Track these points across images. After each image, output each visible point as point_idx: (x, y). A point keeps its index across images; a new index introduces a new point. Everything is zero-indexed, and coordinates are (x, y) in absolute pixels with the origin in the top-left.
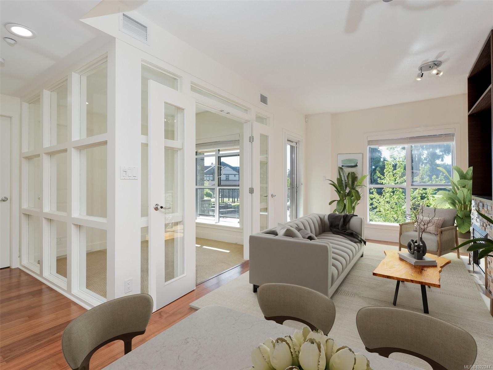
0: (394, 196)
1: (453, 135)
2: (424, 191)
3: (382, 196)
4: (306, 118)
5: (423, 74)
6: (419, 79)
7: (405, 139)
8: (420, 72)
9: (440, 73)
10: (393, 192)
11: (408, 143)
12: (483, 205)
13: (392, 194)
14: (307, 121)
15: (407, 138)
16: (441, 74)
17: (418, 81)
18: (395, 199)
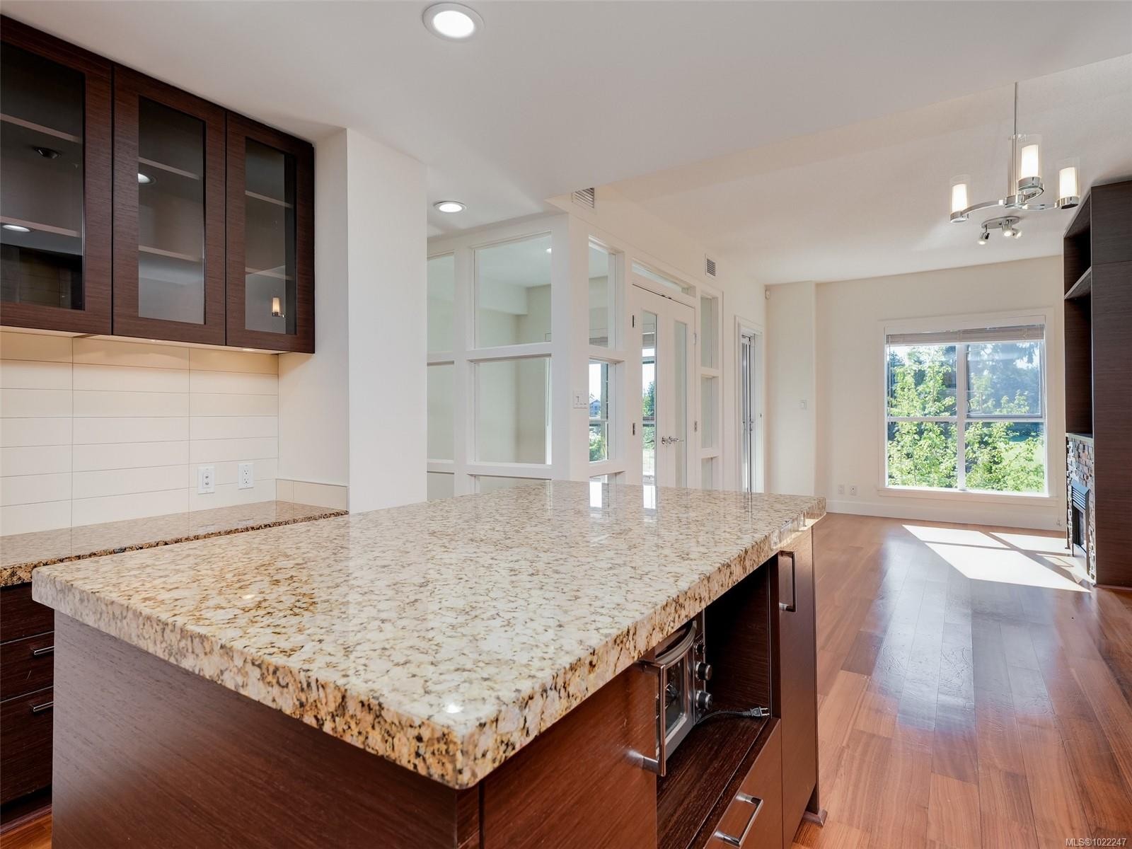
0: (922, 442)
1: (1042, 328)
2: (985, 430)
3: (895, 443)
4: (766, 291)
5: (988, 234)
6: (982, 243)
7: (955, 333)
8: (984, 230)
9: (1017, 233)
10: (920, 433)
11: (961, 340)
12: (1084, 446)
13: (917, 437)
14: (768, 297)
15: (959, 331)
16: (1019, 235)
17: (980, 245)
18: (925, 449)
